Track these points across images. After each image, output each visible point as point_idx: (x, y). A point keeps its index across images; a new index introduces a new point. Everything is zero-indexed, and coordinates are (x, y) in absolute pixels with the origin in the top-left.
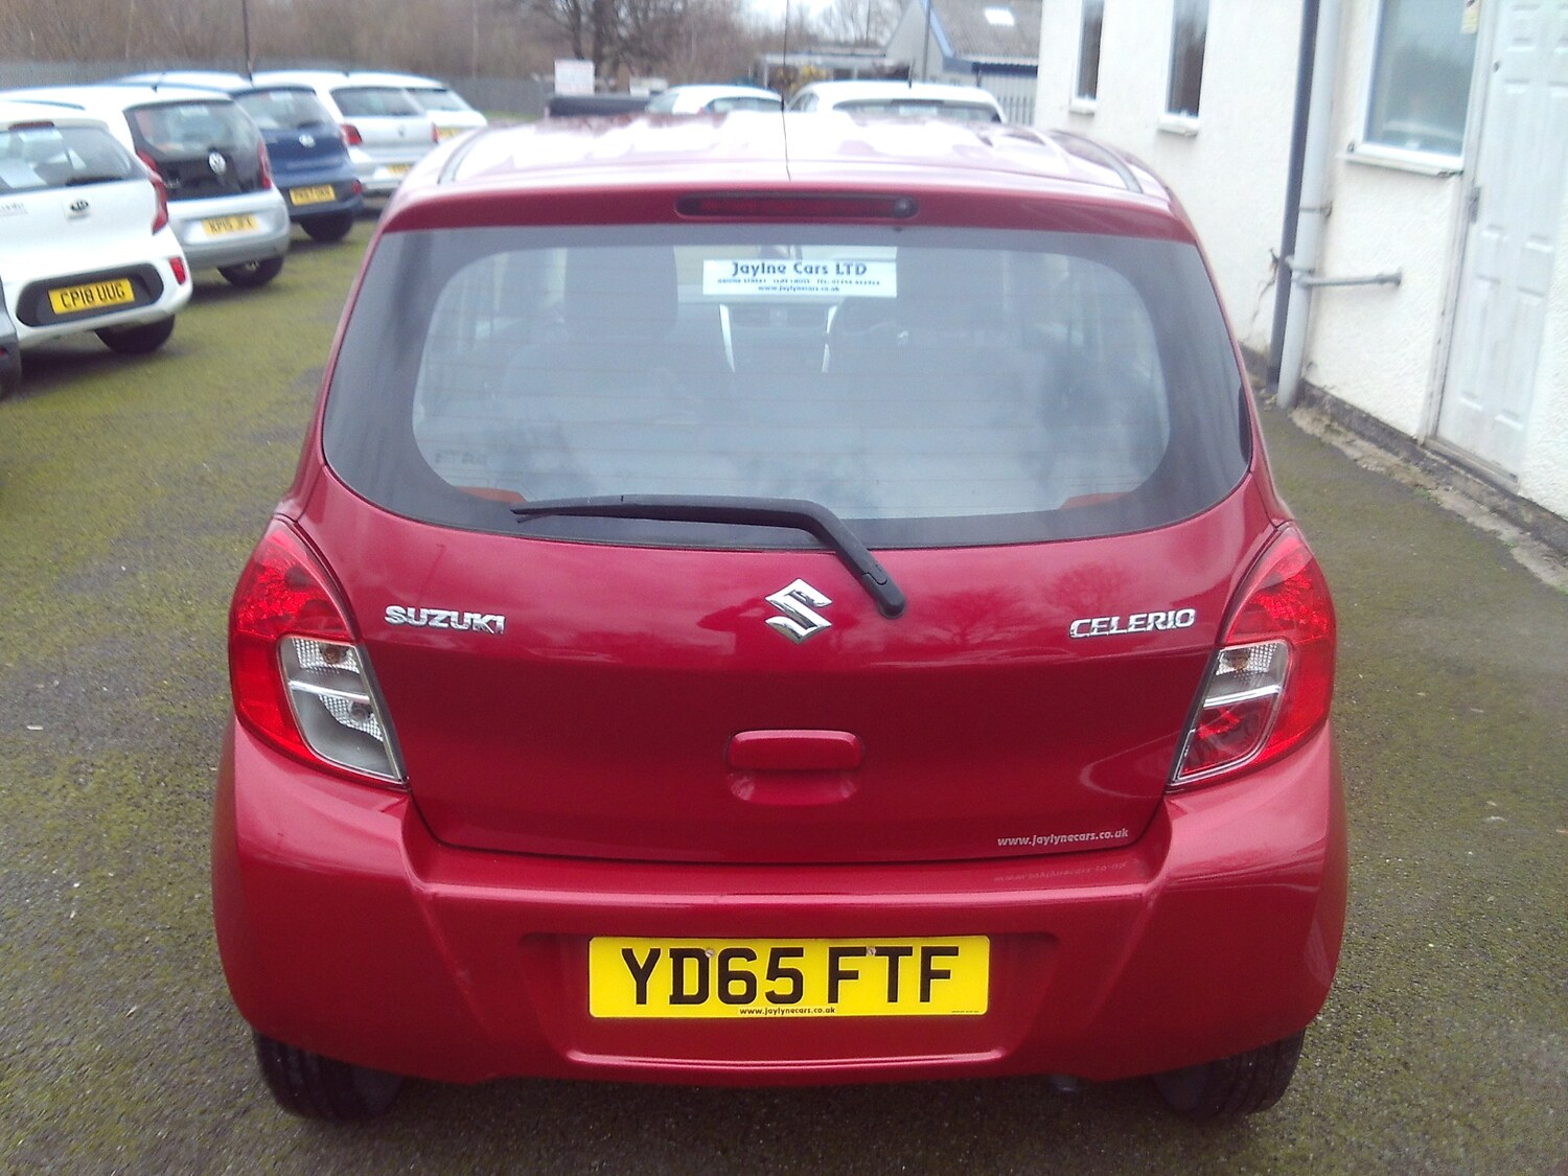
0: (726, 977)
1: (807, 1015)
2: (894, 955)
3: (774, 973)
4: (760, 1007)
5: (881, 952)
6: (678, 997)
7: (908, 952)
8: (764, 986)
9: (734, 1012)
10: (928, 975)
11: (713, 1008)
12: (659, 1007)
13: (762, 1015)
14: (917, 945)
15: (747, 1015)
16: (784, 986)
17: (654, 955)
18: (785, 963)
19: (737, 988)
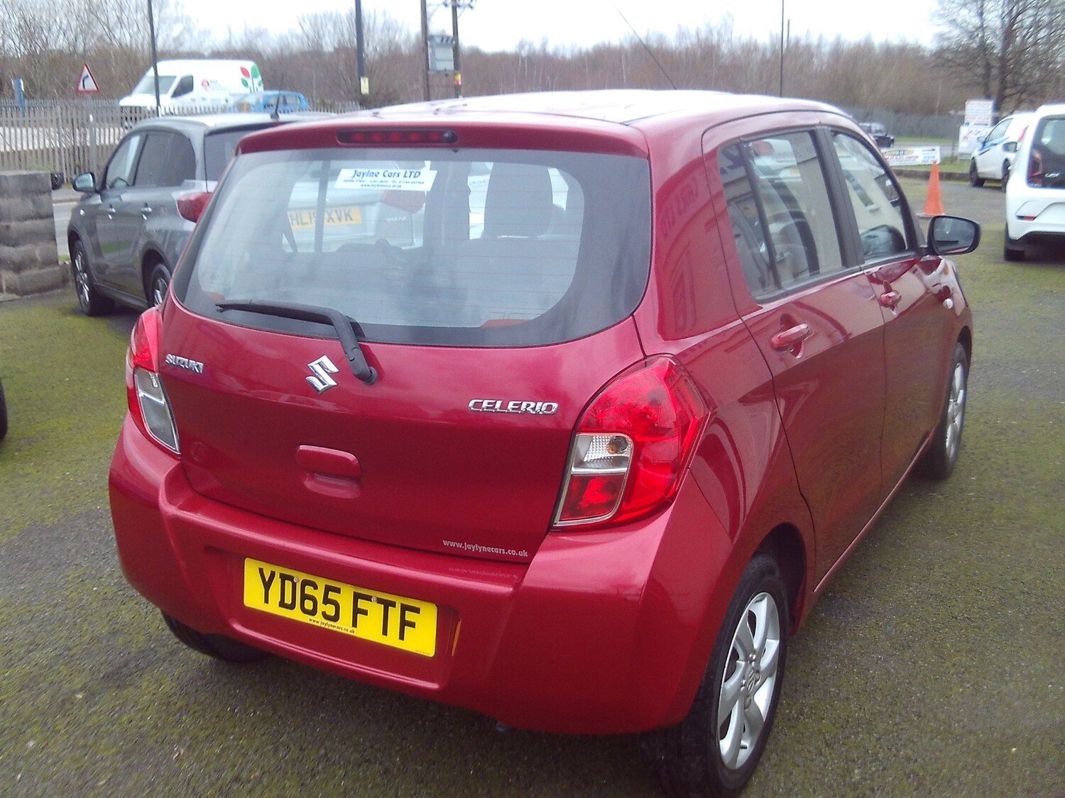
0: (305, 597)
1: (339, 630)
2: (387, 605)
3: (327, 601)
4: (318, 620)
5: (380, 601)
6: (282, 604)
7: (393, 605)
8: (321, 607)
9: (306, 619)
10: (404, 623)
11: (296, 615)
12: (273, 608)
13: (319, 625)
14: (399, 601)
15: (312, 623)
16: (330, 610)
17: (273, 574)
18: (332, 595)
19: (309, 605)
